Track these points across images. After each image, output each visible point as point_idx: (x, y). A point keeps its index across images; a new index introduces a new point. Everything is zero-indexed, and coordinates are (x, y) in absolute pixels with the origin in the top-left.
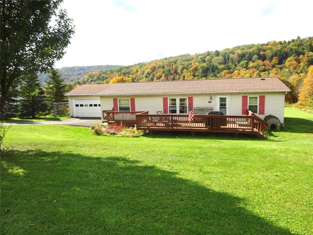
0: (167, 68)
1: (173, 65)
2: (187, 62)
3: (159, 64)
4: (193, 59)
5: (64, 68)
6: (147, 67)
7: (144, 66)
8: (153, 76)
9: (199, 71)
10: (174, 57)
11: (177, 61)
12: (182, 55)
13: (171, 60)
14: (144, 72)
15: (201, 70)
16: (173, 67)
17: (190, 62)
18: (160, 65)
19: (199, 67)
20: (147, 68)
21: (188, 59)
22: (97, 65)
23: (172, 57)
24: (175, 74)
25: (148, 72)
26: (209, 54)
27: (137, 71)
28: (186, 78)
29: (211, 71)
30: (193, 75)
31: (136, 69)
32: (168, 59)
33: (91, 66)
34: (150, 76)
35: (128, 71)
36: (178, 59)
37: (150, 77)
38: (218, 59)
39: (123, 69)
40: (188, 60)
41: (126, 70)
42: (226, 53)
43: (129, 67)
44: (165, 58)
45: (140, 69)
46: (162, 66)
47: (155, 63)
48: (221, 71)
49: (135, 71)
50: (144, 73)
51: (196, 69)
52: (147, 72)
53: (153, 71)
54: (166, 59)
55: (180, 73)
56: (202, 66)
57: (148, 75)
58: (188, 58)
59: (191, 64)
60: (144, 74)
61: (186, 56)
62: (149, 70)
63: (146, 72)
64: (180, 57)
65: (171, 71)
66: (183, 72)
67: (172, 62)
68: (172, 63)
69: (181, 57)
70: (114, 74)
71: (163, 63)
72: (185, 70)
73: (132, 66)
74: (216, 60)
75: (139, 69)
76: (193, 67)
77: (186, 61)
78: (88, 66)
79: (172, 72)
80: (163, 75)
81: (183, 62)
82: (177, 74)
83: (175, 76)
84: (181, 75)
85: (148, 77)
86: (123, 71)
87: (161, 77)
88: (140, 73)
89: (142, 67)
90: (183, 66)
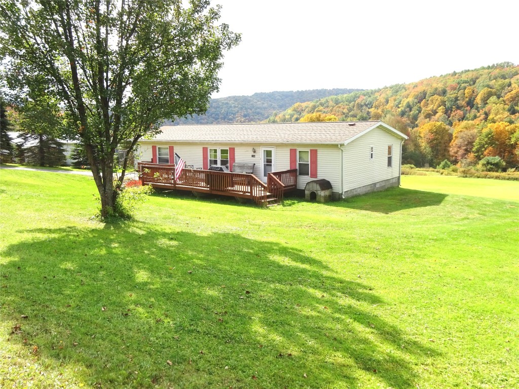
0: (451, 95)
1: (465, 88)
2: (501, 81)
3: (435, 85)
5: (256, 94)
6: (408, 92)
7: (404, 90)
8: (417, 112)
10: (472, 71)
11: (477, 78)
12: (494, 65)
13: (464, 77)
14: (400, 103)
16: (466, 91)
17: (507, 81)
18: (436, 89)
20: (408, 95)
21: (504, 73)
22: (315, 89)
23: (469, 71)
24: (469, 108)
25: (408, 102)
27: (387, 102)
28: (490, 117)
30: (509, 110)
31: (386, 97)
32: (457, 75)
33: (304, 90)
34: (411, 110)
35: (369, 99)
36: (481, 75)
37: (411, 112)
39: (359, 97)
40: (504, 77)
41: (365, 98)
43: (372, 93)
44: (453, 72)
45: (394, 97)
46: (440, 89)
47: (428, 85)
49: (383, 100)
50: (400, 106)
52: (406, 102)
53: (420, 102)
54: (455, 74)
55: (479, 106)
57: (408, 109)
58: (507, 70)
59: (510, 85)
60: (399, 108)
61: (501, 66)
62: (410, 99)
63: (404, 103)
64: (486, 71)
65: (458, 102)
66: (487, 103)
67: (465, 82)
68: (463, 83)
69: (490, 70)
70: (340, 107)
71: (445, 83)
72: (493, 99)
73: (379, 90)
75: (392, 96)
76: (514, 92)
77: (499, 79)
78: (300, 90)
79: (462, 103)
80: (439, 108)
81: (490, 80)
82: (472, 107)
83: (467, 110)
84: (481, 110)
85: (407, 114)
86: (359, 101)
87: (435, 112)
88: (392, 105)
89: (399, 93)
90: (489, 90)
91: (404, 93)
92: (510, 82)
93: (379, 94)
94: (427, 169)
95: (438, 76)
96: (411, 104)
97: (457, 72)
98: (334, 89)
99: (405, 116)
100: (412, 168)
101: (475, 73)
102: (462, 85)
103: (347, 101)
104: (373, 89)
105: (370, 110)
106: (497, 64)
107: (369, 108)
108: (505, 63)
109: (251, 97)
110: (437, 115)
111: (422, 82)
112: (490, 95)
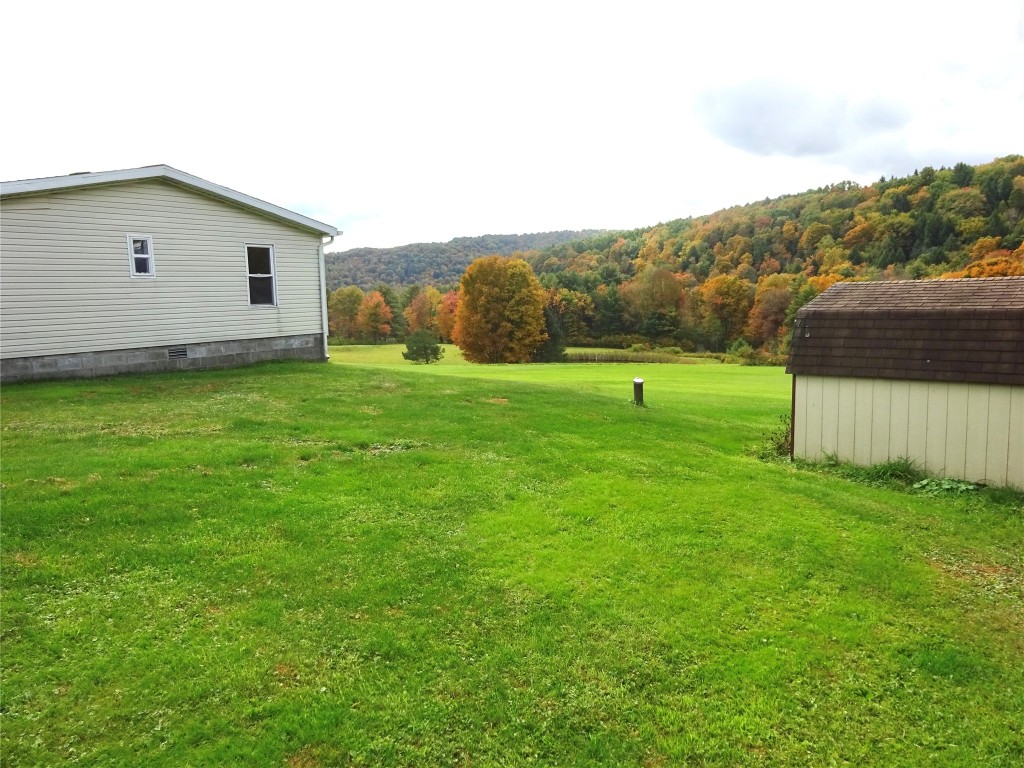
0: (761, 234)
1: (783, 224)
2: (838, 212)
3: (736, 219)
4: (861, 200)
6: (693, 231)
7: (687, 228)
8: (708, 263)
9: (877, 243)
10: (795, 196)
11: (802, 207)
12: (827, 187)
13: (781, 207)
14: (680, 249)
15: (886, 238)
16: (785, 228)
17: (848, 211)
18: (737, 226)
19: (881, 228)
20: (694, 236)
21: (844, 198)
22: (553, 230)
23: (789, 196)
24: (789, 256)
25: (694, 248)
26: (928, 176)
27: (661, 248)
28: (823, 268)
29: (926, 240)
30: (851, 258)
31: (659, 239)
32: (771, 204)
34: (697, 261)
35: (633, 244)
36: (808, 202)
37: (698, 264)
38: (961, 195)
39: (616, 241)
40: (842, 205)
41: (625, 241)
42: (1000, 173)
43: (637, 234)
44: (764, 199)
45: (672, 240)
46: (745, 226)
47: (726, 219)
48: (968, 241)
49: (655, 246)
50: (680, 254)
51: (868, 235)
52: (689, 248)
53: (711, 247)
54: (768, 201)
55: (805, 252)
56: (892, 225)
57: (692, 259)
58: (848, 195)
59: (851, 217)
60: (679, 256)
61: (840, 189)
62: (696, 243)
64: (816, 196)
65: (772, 246)
66: (816, 247)
67: (783, 213)
68: (780, 215)
69: (821, 195)
70: (584, 257)
71: (753, 217)
72: (827, 239)
73: (650, 229)
74: (954, 201)
75: (669, 238)
76: (858, 228)
77: (835, 208)
78: (529, 233)
79: (778, 247)
80: (743, 257)
81: (823, 210)
82: (794, 254)
83: (786, 259)
84: (808, 259)
85: (691, 266)
86: (616, 247)
87: (736, 263)
88: (669, 252)
89: (680, 235)
90: (821, 225)
91: (688, 232)
92: (852, 213)
93: (648, 235)
94: (701, 355)
95: (743, 205)
96: (698, 249)
97: (771, 198)
98: (584, 231)
99: (688, 270)
100: (677, 353)
101: (798, 200)
102: (779, 218)
103: (597, 248)
104: (640, 227)
105: (633, 262)
106: (832, 185)
107: (632, 259)
108: (844, 182)
109: (446, 245)
110: (740, 267)
111: (717, 215)
112: (822, 233)
